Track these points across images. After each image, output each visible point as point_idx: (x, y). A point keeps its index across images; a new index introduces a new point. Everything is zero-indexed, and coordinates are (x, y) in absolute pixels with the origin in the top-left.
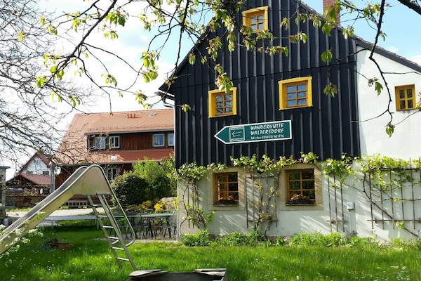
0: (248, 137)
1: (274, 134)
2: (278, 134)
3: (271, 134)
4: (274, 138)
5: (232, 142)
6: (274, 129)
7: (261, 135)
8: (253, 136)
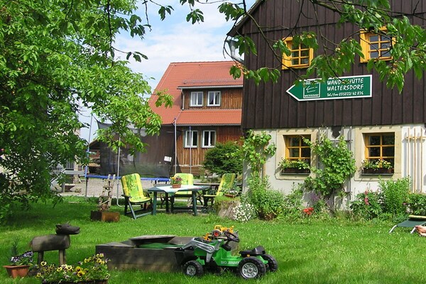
0: (324, 93)
1: (353, 91)
2: (357, 90)
3: (349, 90)
4: (352, 95)
5: (306, 98)
6: (353, 85)
7: (338, 92)
8: (329, 92)
